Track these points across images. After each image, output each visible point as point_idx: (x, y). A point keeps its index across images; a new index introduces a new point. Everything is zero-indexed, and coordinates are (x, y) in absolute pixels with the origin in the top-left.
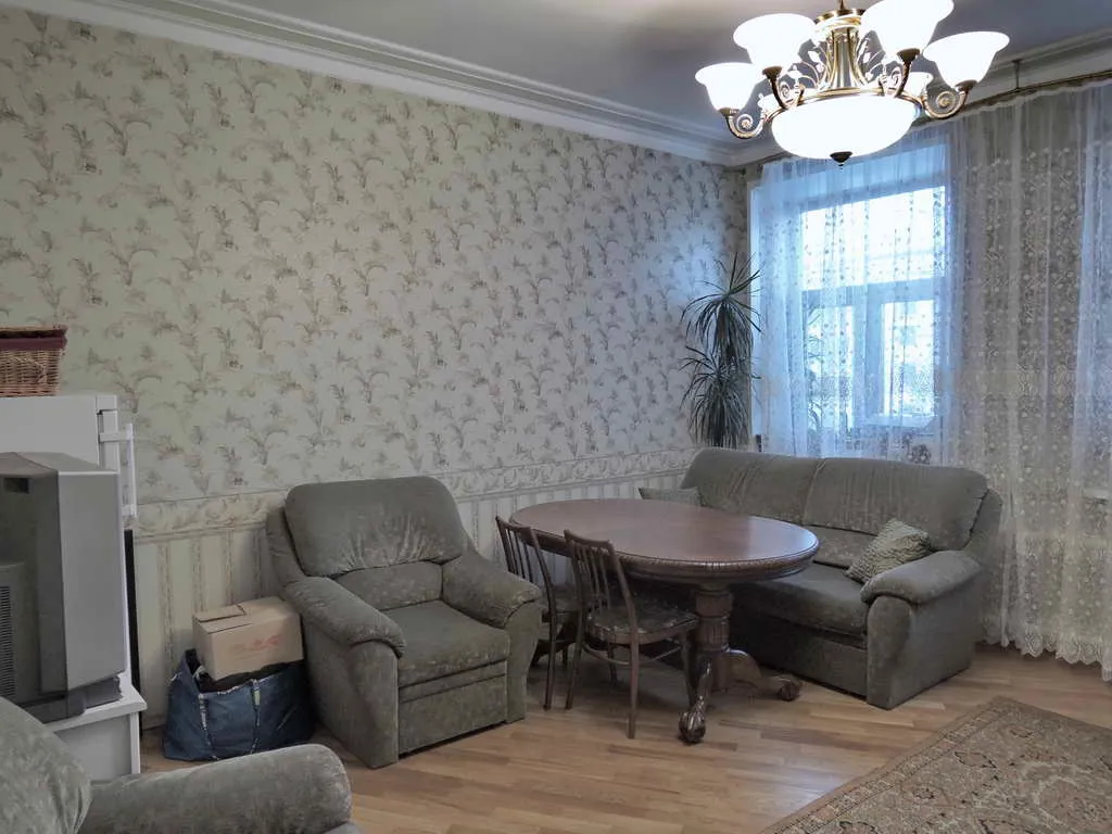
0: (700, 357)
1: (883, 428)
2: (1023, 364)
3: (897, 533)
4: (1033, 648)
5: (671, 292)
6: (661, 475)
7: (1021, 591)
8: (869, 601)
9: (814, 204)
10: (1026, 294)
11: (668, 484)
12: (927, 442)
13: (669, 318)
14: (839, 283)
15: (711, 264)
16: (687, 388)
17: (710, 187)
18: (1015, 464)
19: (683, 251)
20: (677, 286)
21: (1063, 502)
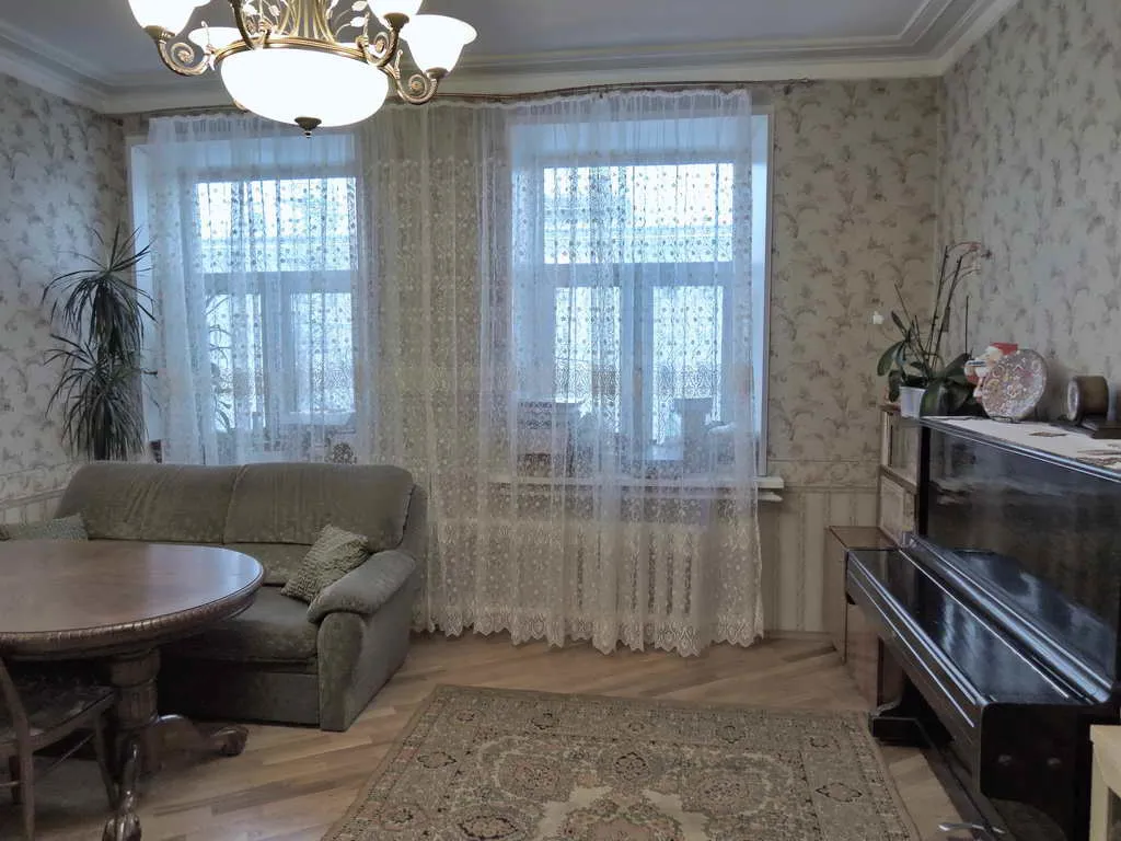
0: (71, 348)
1: (305, 427)
2: (437, 361)
3: (335, 541)
4: (454, 629)
5: (26, 264)
6: (24, 503)
7: (444, 578)
8: (318, 621)
9: (215, 175)
10: (436, 294)
11: (34, 514)
12: (348, 439)
13: (24, 297)
14: (248, 268)
15: (80, 232)
16: (54, 388)
17: (75, 133)
18: (433, 459)
19: (42, 212)
20: (35, 256)
21: (472, 489)
